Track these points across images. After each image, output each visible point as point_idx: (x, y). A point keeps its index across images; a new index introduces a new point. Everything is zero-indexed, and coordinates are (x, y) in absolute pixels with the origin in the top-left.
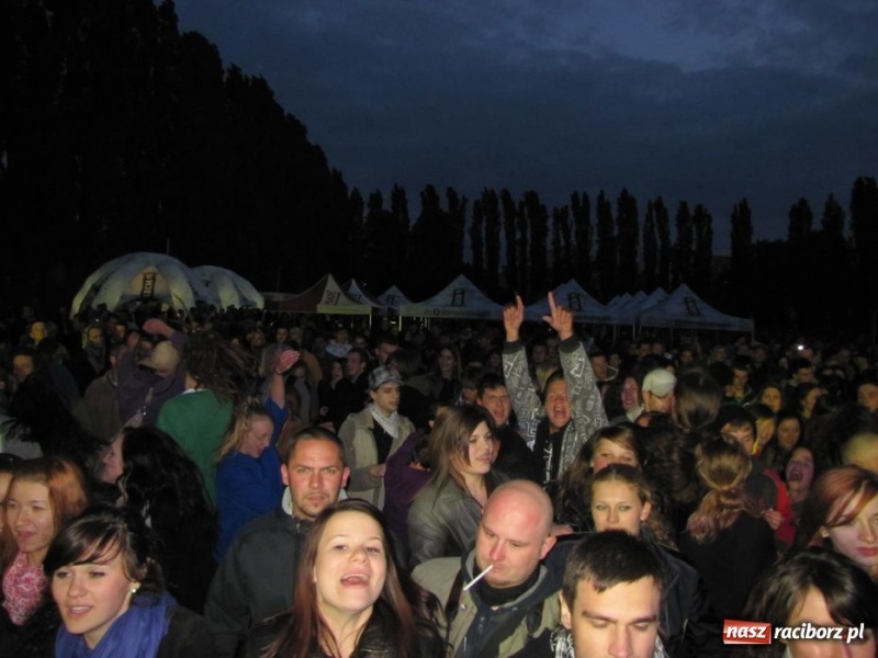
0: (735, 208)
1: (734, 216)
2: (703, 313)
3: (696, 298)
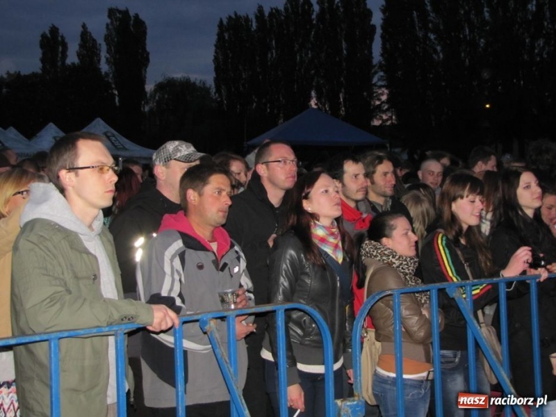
2: (127, 147)
3: (115, 132)
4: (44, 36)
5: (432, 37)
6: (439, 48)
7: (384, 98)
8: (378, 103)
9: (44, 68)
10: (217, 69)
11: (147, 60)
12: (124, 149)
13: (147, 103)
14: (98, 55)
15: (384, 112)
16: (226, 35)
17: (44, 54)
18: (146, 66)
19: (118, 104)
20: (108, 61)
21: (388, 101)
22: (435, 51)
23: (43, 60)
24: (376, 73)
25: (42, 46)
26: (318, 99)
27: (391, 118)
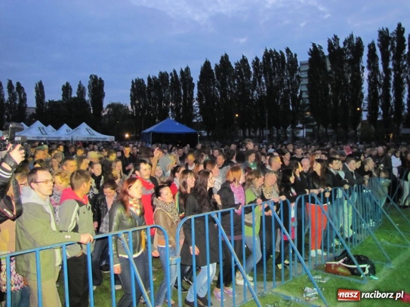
0: (36, 84)
1: (36, 88)
2: (95, 134)
3: (90, 128)
4: (64, 86)
5: (217, 89)
6: (219, 93)
7: (198, 111)
8: (195, 113)
9: (63, 98)
10: (131, 99)
11: (104, 95)
12: (94, 135)
13: (104, 112)
14: (85, 93)
15: (198, 117)
16: (135, 86)
17: (63, 93)
18: (104, 98)
19: (92, 112)
20: (89, 96)
21: (199, 113)
22: (217, 94)
23: (63, 95)
24: (194, 101)
25: (63, 90)
26: (172, 111)
27: (200, 119)
